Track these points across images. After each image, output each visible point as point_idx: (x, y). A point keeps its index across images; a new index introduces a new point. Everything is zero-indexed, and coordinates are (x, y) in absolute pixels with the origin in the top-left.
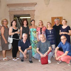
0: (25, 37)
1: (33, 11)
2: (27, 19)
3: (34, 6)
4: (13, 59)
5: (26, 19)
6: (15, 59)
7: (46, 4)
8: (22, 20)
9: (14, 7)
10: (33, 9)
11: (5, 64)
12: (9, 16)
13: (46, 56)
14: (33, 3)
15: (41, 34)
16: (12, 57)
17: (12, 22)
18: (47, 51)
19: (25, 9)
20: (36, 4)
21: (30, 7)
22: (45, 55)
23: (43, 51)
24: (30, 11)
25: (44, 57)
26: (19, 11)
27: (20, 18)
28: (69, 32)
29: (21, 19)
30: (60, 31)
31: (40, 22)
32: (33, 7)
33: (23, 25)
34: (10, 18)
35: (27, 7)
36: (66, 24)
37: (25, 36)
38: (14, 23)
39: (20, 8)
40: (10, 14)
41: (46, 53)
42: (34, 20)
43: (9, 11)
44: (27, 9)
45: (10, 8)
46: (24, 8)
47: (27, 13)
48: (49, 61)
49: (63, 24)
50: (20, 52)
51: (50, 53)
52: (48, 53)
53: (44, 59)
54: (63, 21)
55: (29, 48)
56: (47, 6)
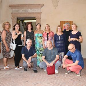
1: (39, 13)
2: (32, 22)
3: (41, 8)
4: (16, 68)
6: (17, 68)
7: (54, 6)
8: (26, 24)
9: (17, 8)
10: (39, 11)
12: (12, 19)
13: (53, 65)
14: (39, 5)
15: (48, 40)
16: (14, 66)
18: (54, 60)
19: (30, 12)
20: (42, 5)
21: (36, 9)
22: (51, 64)
23: (50, 60)
24: (36, 13)
25: (50, 66)
26: (23, 13)
29: (25, 22)
30: (69, 37)
31: (47, 26)
32: (39, 9)
33: (27, 29)
34: (12, 21)
35: (32, 9)
36: (76, 29)
37: (29, 42)
38: (17, 27)
39: (24, 9)
40: (12, 16)
41: (53, 62)
43: (12, 13)
44: (32, 12)
45: (13, 9)
46: (29, 9)
47: (33, 16)
48: (56, 71)
49: (73, 30)
51: (58, 62)
52: (56, 62)
53: (51, 69)
54: (73, 26)
55: (34, 55)
56: (55, 8)
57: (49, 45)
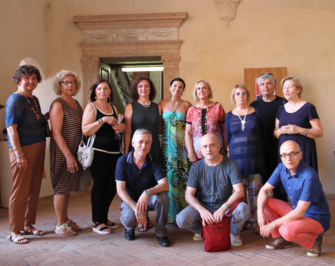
0: (143, 145)
1: (172, 43)
2: (148, 73)
3: (179, 27)
5: (146, 76)
6: (102, 229)
7: (224, 19)
8: (130, 79)
9: (101, 29)
10: (174, 37)
11: (62, 250)
12: (82, 62)
13: (225, 217)
14: (174, 15)
16: (90, 222)
17: (95, 87)
19: (141, 38)
20: (184, 17)
21: (162, 30)
23: (211, 200)
24: (161, 43)
26: (120, 44)
27: (124, 70)
28: (310, 127)
29: (125, 73)
30: (277, 122)
31: (200, 85)
32: (173, 29)
34: (84, 71)
35: (151, 30)
36: (299, 95)
37: (141, 142)
38: (102, 91)
39: (123, 31)
40: (84, 55)
41: (224, 206)
42: (180, 80)
43: (82, 44)
44: (151, 38)
45: (87, 32)
46: (140, 31)
47: (151, 52)
50: (122, 201)
56: (228, 27)
57: (208, 149)
